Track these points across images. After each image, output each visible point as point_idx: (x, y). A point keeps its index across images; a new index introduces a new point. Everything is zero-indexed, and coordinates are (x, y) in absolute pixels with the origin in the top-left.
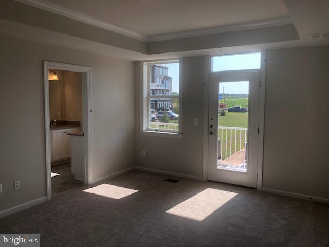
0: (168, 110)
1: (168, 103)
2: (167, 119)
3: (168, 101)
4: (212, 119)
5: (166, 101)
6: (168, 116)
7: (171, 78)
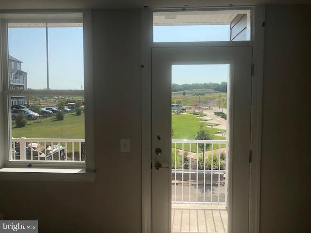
0: (24, 108)
1: (23, 100)
2: (24, 119)
3: (23, 98)
4: (159, 138)
5: (21, 98)
6: (25, 115)
7: (26, 73)
